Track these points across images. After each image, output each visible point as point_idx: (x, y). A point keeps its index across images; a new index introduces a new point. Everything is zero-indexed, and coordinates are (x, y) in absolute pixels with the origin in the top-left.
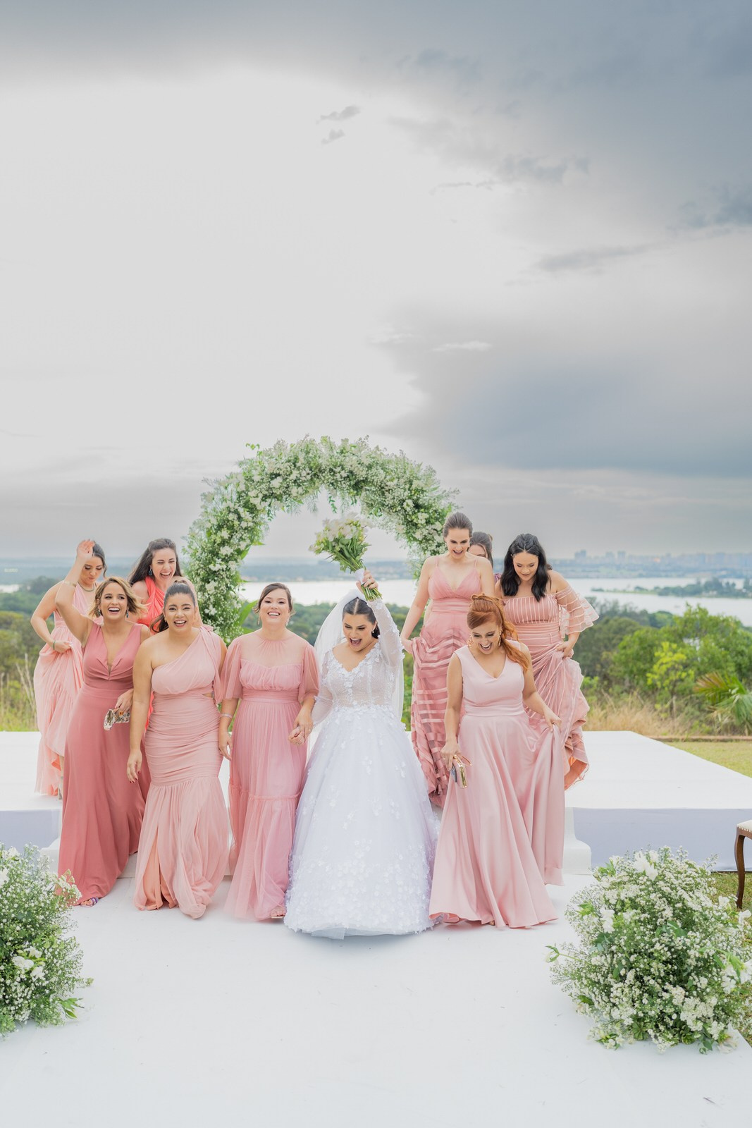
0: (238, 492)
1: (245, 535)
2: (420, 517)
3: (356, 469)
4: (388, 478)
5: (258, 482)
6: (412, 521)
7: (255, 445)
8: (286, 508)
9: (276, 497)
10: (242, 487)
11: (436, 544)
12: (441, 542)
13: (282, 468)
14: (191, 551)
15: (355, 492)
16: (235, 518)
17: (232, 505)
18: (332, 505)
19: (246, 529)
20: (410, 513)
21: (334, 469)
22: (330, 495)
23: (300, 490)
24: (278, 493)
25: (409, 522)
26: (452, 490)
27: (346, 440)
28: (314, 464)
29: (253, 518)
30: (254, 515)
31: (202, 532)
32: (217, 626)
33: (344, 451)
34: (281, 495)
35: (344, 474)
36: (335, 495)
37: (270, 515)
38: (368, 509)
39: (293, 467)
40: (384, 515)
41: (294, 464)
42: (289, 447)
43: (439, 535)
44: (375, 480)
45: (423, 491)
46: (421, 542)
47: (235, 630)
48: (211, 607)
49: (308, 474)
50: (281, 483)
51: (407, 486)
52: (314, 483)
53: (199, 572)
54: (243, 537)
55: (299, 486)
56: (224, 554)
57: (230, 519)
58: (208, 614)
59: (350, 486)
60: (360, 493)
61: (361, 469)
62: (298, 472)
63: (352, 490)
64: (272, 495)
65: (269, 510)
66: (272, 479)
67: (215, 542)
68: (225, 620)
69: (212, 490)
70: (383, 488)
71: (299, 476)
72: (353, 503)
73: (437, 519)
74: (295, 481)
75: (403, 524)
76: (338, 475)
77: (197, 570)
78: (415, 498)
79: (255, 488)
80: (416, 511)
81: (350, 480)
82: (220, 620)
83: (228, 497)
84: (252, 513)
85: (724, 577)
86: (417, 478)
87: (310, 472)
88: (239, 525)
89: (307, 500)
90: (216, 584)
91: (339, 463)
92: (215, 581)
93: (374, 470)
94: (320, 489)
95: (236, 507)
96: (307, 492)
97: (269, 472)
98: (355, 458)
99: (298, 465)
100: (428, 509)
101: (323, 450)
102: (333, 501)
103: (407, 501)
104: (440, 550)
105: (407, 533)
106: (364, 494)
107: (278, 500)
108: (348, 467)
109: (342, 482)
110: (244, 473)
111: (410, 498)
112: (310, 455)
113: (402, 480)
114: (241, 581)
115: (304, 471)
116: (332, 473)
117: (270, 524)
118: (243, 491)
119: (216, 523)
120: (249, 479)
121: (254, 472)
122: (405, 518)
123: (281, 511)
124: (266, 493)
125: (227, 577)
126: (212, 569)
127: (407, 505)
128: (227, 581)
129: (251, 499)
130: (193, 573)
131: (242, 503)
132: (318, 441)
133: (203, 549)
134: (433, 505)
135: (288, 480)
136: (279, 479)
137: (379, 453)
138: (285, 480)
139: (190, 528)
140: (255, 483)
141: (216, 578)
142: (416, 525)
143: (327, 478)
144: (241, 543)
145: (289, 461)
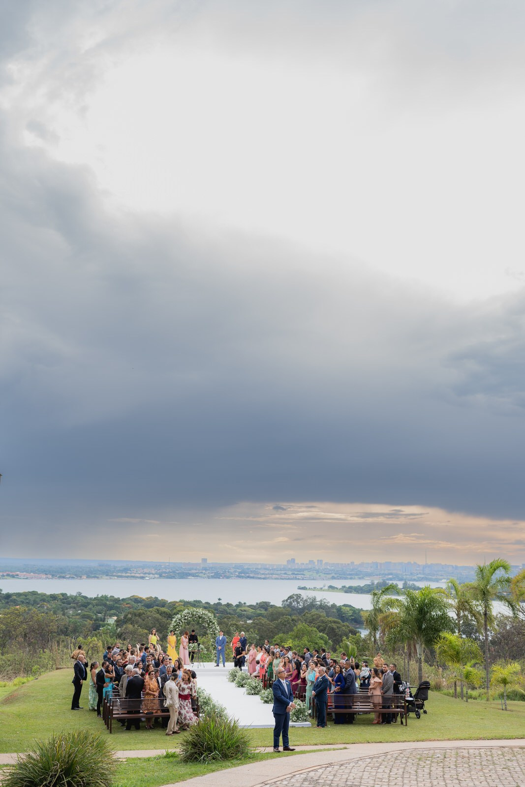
85: (391, 579)
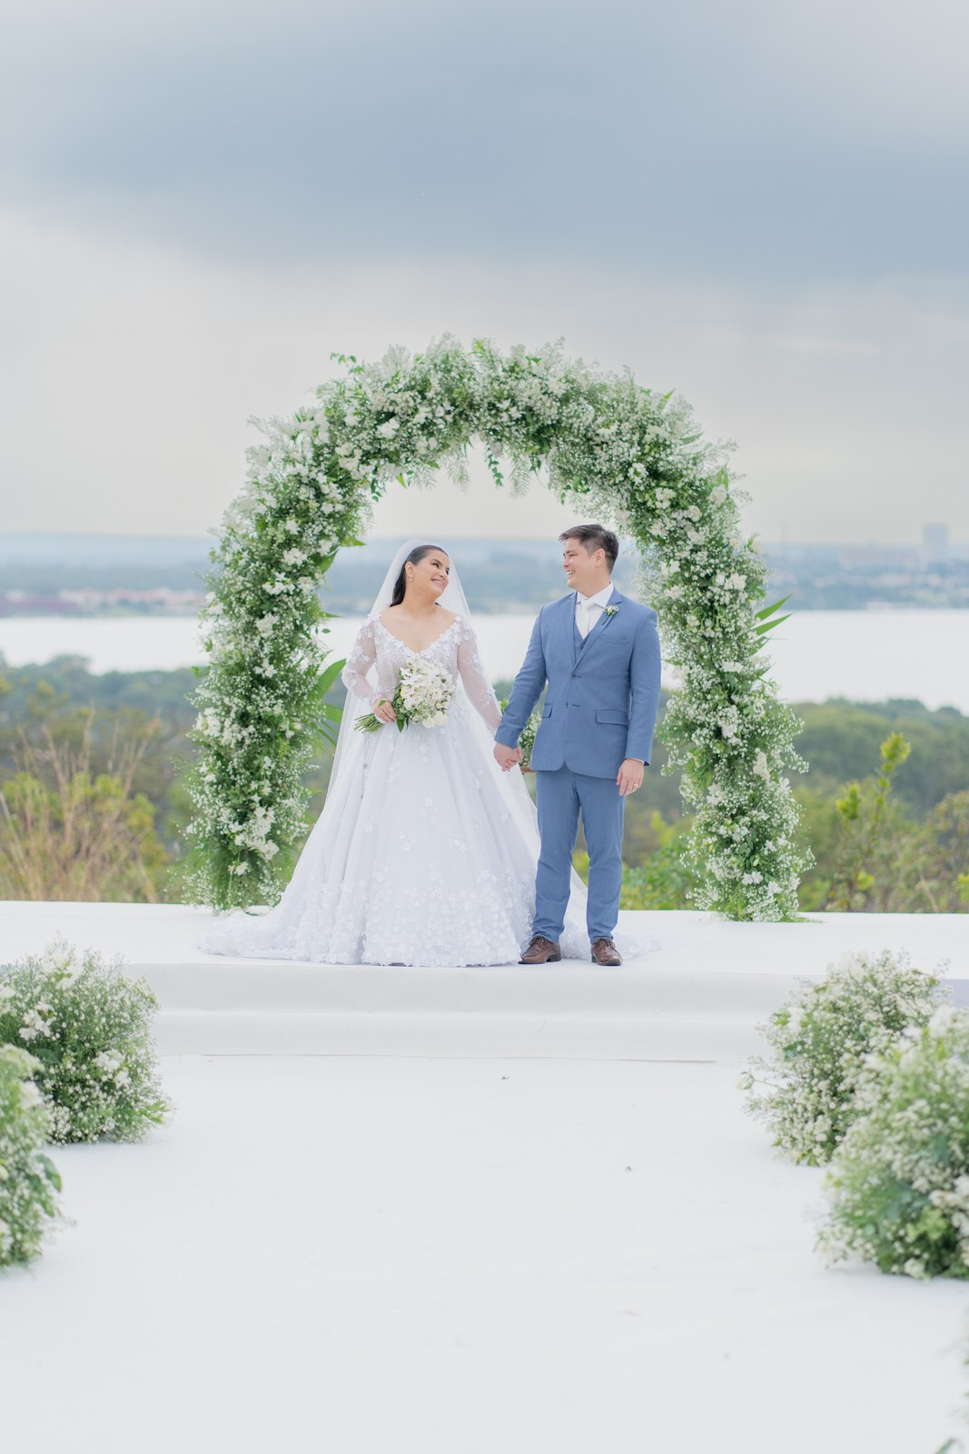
0: (314, 446)
1: (329, 528)
2: (659, 496)
3: (539, 404)
4: (600, 420)
5: (354, 428)
6: (645, 503)
7: (347, 356)
8: (406, 477)
9: (386, 456)
10: (324, 438)
11: (691, 547)
12: (699, 544)
13: (398, 400)
14: (228, 558)
15: (537, 447)
16: (312, 497)
17: (304, 471)
18: (495, 470)
19: (330, 516)
20: (642, 488)
21: (498, 405)
22: (490, 453)
23: (433, 443)
24: (392, 449)
25: (639, 505)
26: (724, 443)
27: (521, 348)
28: (460, 393)
29: (344, 496)
30: (345, 490)
31: (248, 522)
32: (276, 698)
33: (517, 369)
34: (397, 453)
35: (516, 414)
36: (499, 453)
37: (377, 489)
38: (562, 479)
39: (418, 400)
40: (593, 488)
41: (420, 392)
42: (412, 359)
43: (697, 531)
44: (575, 425)
45: (666, 446)
46: (662, 542)
47: (308, 706)
48: (266, 663)
49: (448, 413)
50: (397, 431)
51: (636, 438)
52: (460, 429)
53: (243, 596)
54: (326, 531)
55: (431, 434)
56: (290, 564)
57: (302, 497)
58: (260, 675)
59: (527, 435)
60: (546, 448)
61: (548, 404)
62: (429, 409)
63: (530, 444)
64: (378, 453)
65: (374, 481)
66: (380, 422)
67: (273, 542)
68: (292, 687)
69: (267, 442)
70: (589, 440)
71: (430, 416)
72: (533, 468)
73: (693, 500)
74: (424, 427)
75: (629, 509)
76: (505, 415)
77: (240, 592)
78: (650, 459)
79: (349, 439)
80: (653, 484)
81: (527, 425)
82: (283, 686)
83: (298, 456)
84: (341, 486)
86: (658, 422)
87: (452, 408)
88: (319, 508)
89: (445, 460)
90: (275, 619)
91: (506, 392)
92: (273, 613)
93: (573, 406)
94: (471, 438)
95: (313, 475)
96: (445, 446)
97: (374, 409)
98: (537, 381)
99: (429, 395)
100: (674, 480)
101: (477, 365)
102: (496, 463)
103: (635, 465)
104: (698, 559)
105: (637, 525)
106: (554, 449)
107: (391, 461)
108: (523, 400)
109: (513, 429)
110: (328, 410)
111: (640, 460)
112: (453, 374)
113: (626, 426)
114: (321, 614)
115: (440, 408)
116: (493, 412)
117: (375, 506)
118: (326, 445)
119: (275, 505)
120: (337, 421)
121: (345, 407)
122: (633, 495)
123: (396, 482)
124: (369, 447)
125: (297, 608)
126: (268, 591)
127: (636, 473)
128: (296, 613)
129: (340, 460)
130: (233, 598)
131: (323, 467)
132: (467, 348)
133: (251, 553)
134: (684, 472)
135: (409, 424)
136: (393, 424)
137: (583, 372)
138: (403, 423)
139: (226, 513)
140: (348, 430)
141: (275, 609)
142: (652, 511)
143: (483, 420)
144: (321, 542)
145: (412, 388)
